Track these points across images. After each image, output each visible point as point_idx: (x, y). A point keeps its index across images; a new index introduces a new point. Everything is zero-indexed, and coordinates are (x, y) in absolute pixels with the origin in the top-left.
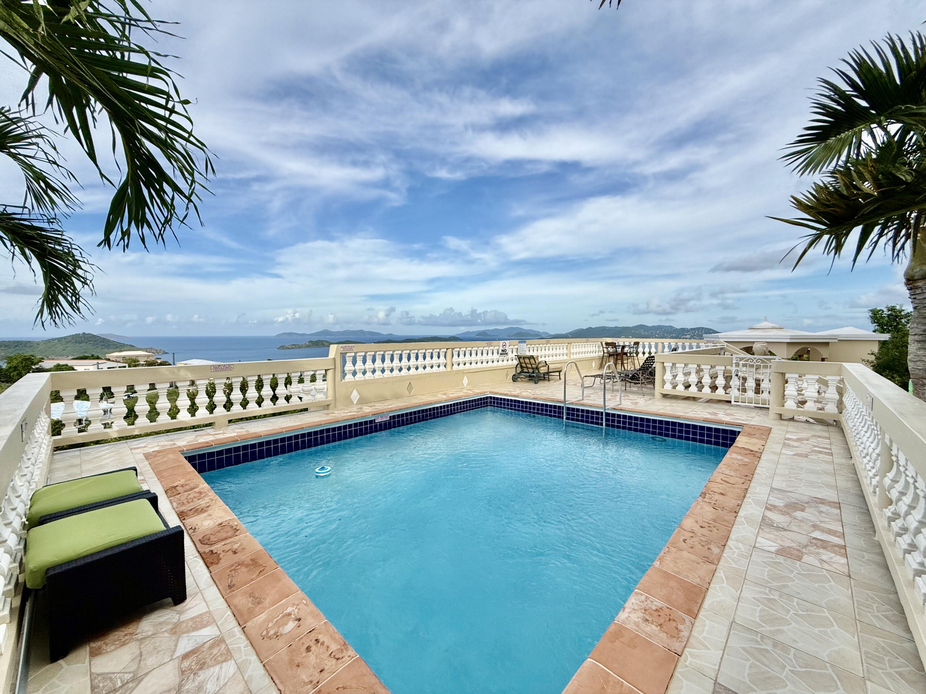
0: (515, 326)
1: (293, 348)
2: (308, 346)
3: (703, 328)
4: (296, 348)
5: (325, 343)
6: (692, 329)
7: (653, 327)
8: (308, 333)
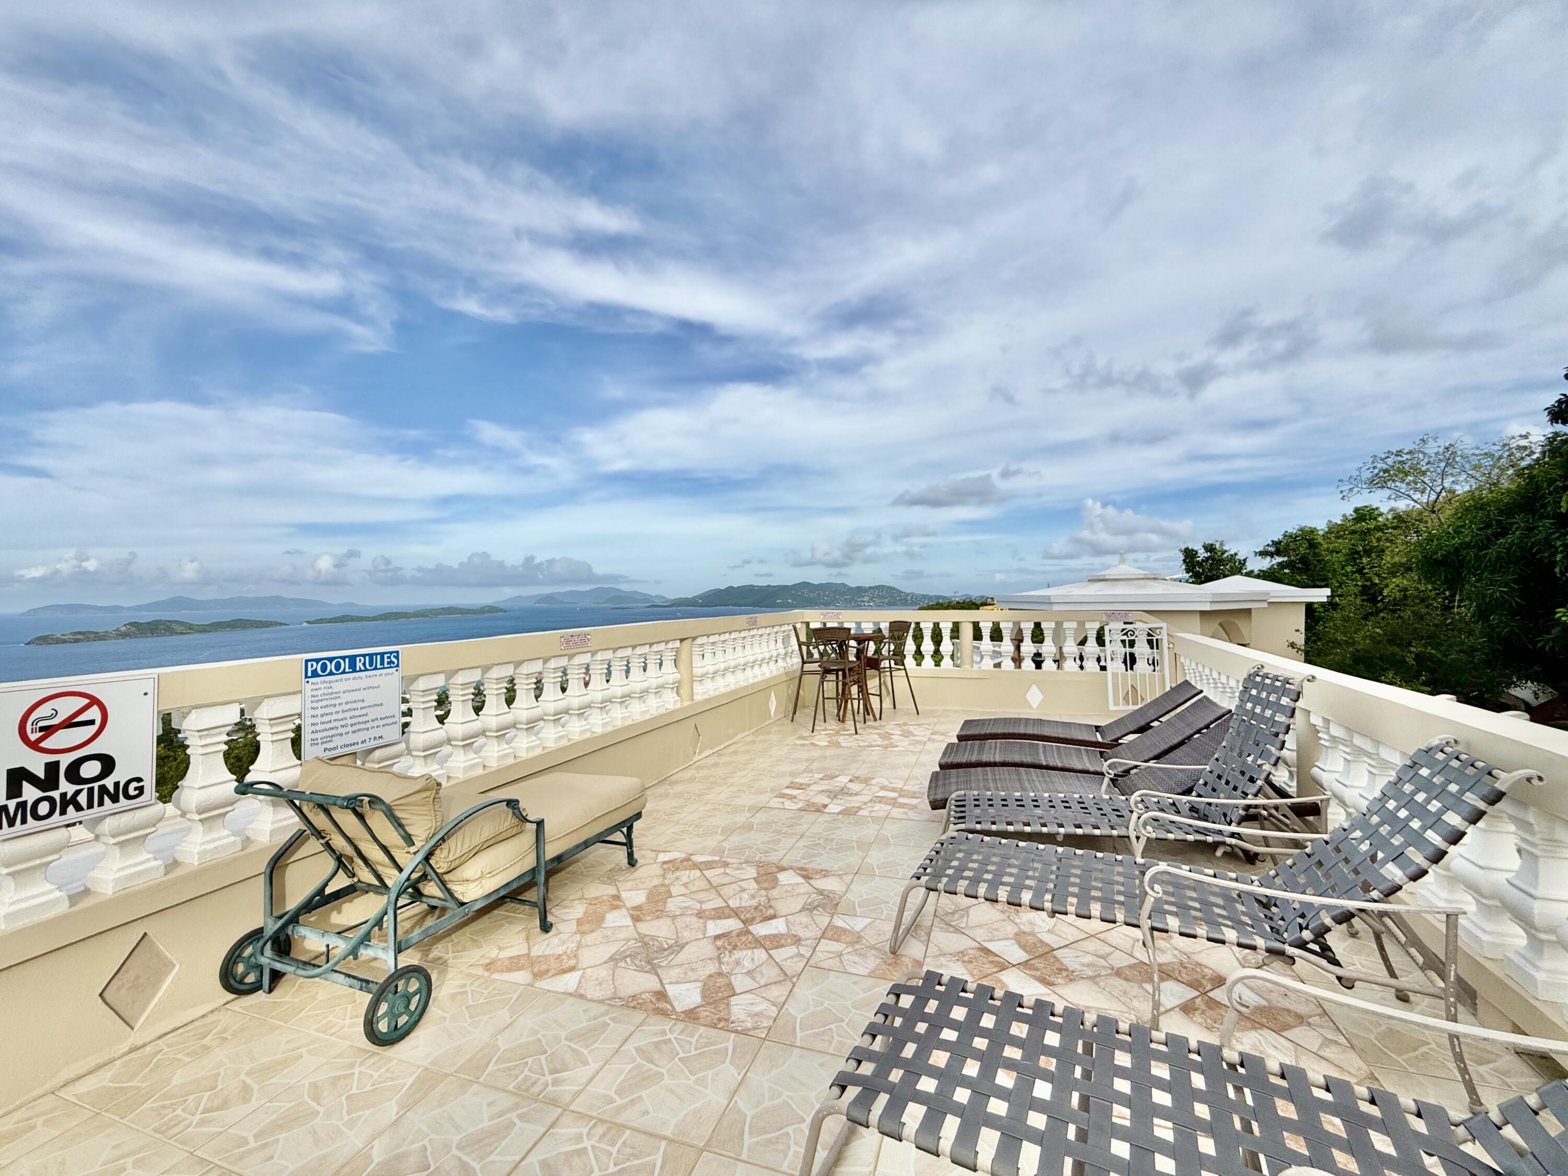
0: (606, 586)
1: (77, 641)
2: (124, 635)
3: (883, 586)
4: (88, 639)
5: (173, 626)
6: (870, 588)
7: (821, 585)
8: (126, 606)
